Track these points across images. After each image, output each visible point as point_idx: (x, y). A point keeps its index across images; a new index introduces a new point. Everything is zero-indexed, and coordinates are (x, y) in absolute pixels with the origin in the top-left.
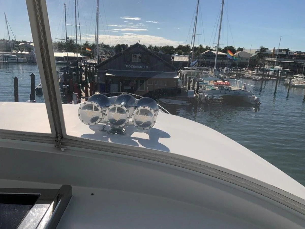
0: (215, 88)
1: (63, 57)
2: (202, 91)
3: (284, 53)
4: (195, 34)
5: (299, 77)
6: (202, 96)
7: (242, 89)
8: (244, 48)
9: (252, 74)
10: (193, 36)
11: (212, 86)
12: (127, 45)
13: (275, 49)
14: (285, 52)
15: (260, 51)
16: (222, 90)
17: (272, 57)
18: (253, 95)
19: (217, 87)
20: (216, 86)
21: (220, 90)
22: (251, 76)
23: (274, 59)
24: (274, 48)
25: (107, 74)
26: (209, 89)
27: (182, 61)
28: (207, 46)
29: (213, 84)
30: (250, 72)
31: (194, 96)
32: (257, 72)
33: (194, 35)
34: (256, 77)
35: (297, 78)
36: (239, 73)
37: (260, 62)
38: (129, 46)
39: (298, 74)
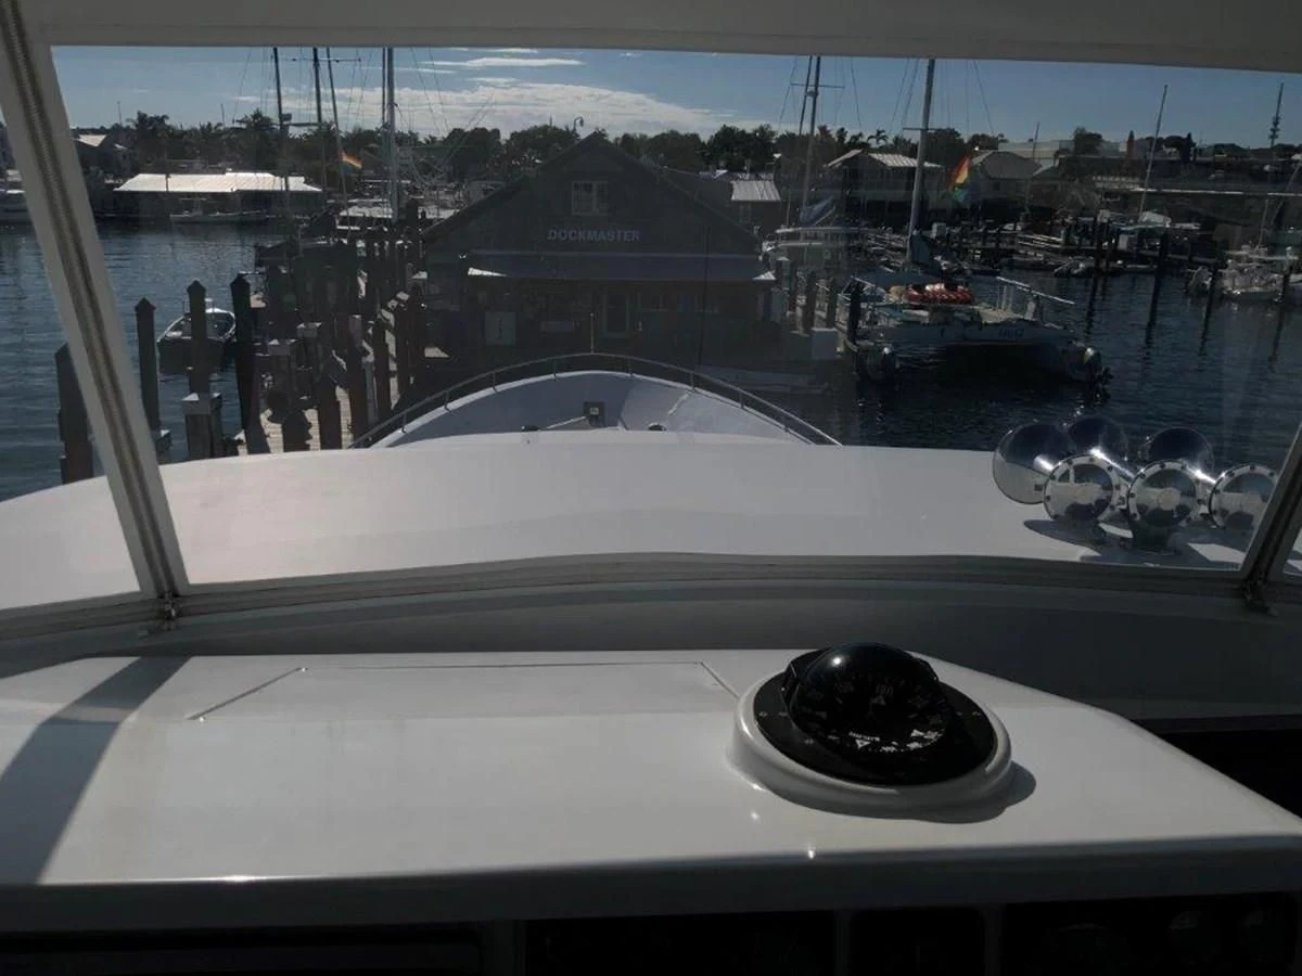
0: (916, 315)
1: (233, 194)
2: (869, 332)
3: (1172, 153)
4: (817, 86)
5: (1250, 261)
6: (867, 351)
7: (1029, 317)
8: (1002, 136)
9: (1048, 249)
10: (810, 94)
11: (904, 306)
12: (496, 132)
13: (1136, 137)
14: (1174, 150)
15: (1072, 148)
16: (947, 323)
17: (1121, 175)
18: (1074, 343)
19: (924, 313)
20: (916, 308)
21: (939, 324)
22: (1046, 257)
23: (1130, 180)
24: (1131, 136)
25: (473, 272)
26: (893, 323)
27: (749, 198)
28: (842, 130)
29: (904, 301)
30: (1041, 239)
31: (839, 353)
32: (1067, 241)
33: (811, 89)
34: (1067, 262)
35: (1240, 265)
36: (993, 245)
37: (1073, 196)
38: (505, 136)
39: (1244, 247)
